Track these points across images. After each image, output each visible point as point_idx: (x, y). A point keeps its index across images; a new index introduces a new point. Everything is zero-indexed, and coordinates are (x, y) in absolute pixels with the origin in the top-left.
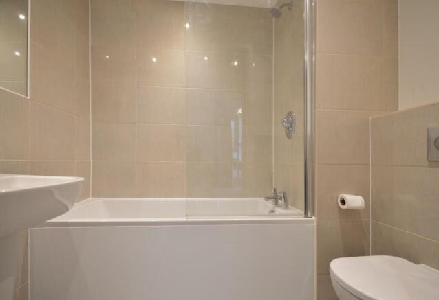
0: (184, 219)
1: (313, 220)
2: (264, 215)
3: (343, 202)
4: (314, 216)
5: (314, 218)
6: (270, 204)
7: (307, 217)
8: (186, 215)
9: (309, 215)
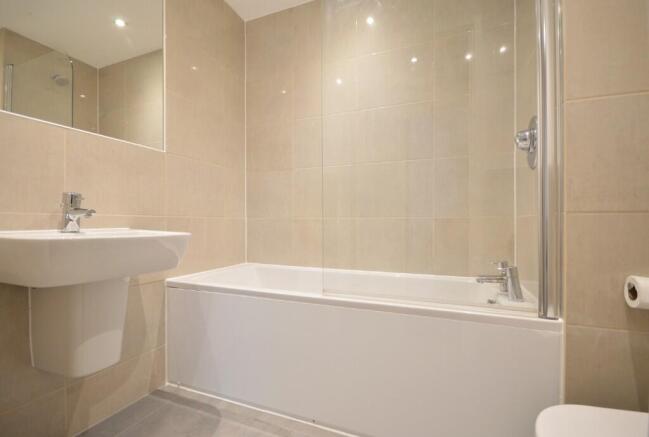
0: (318, 296)
1: (560, 325)
2: (481, 306)
3: (633, 293)
4: (561, 316)
5: (560, 320)
6: (493, 289)
7: (544, 316)
8: (324, 291)
9: (550, 313)
